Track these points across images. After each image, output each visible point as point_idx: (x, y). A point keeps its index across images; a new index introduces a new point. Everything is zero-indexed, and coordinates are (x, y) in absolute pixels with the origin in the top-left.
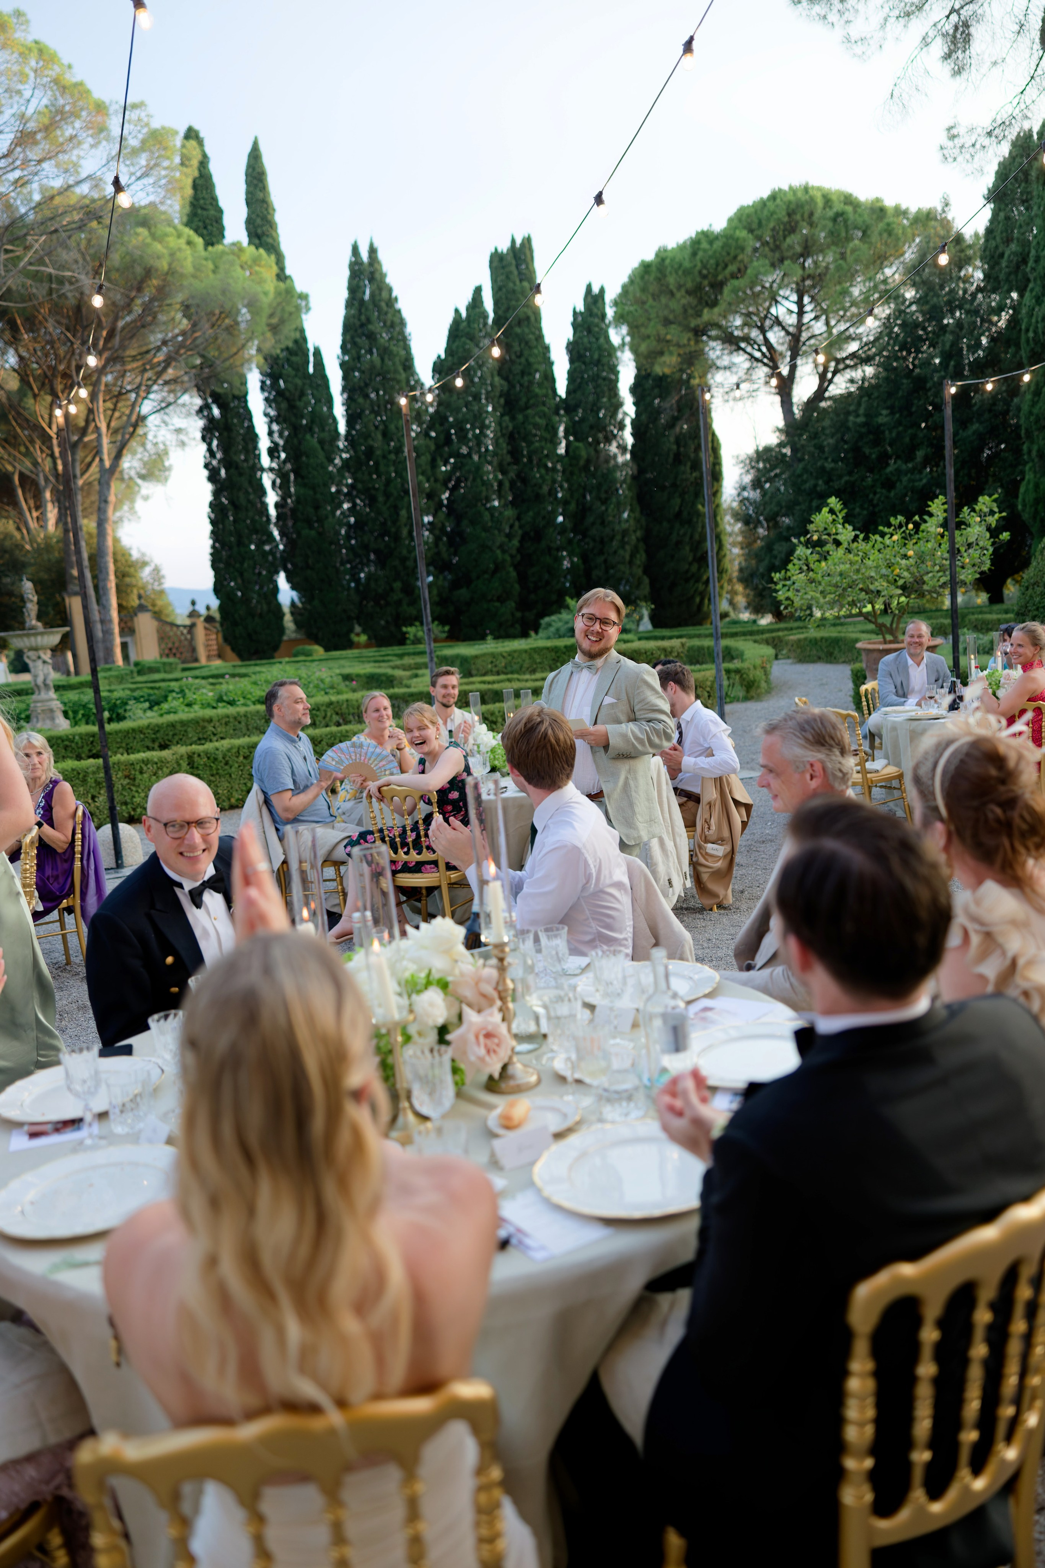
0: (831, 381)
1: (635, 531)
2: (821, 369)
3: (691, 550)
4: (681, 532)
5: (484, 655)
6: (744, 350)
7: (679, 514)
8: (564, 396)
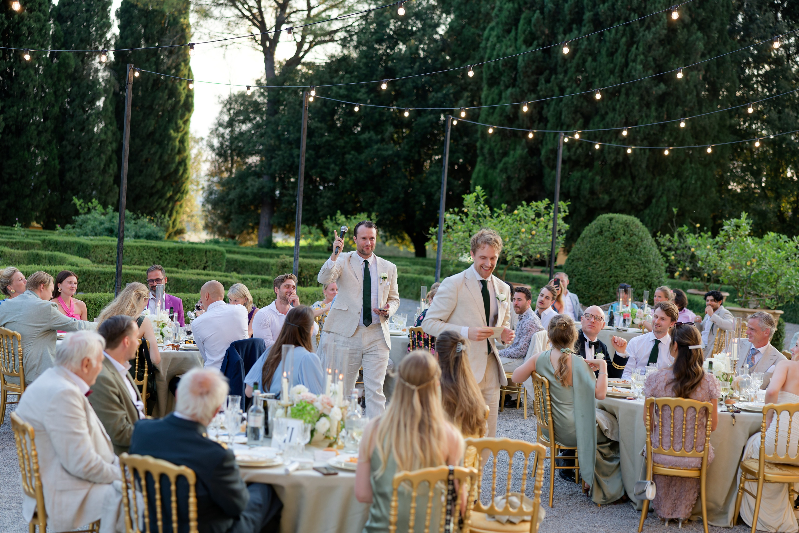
0: (306, 52)
1: (111, 143)
2: (299, 39)
3: (159, 169)
4: (152, 151)
5: (103, 246)
6: (237, 8)
7: (152, 133)
8: (56, 4)
